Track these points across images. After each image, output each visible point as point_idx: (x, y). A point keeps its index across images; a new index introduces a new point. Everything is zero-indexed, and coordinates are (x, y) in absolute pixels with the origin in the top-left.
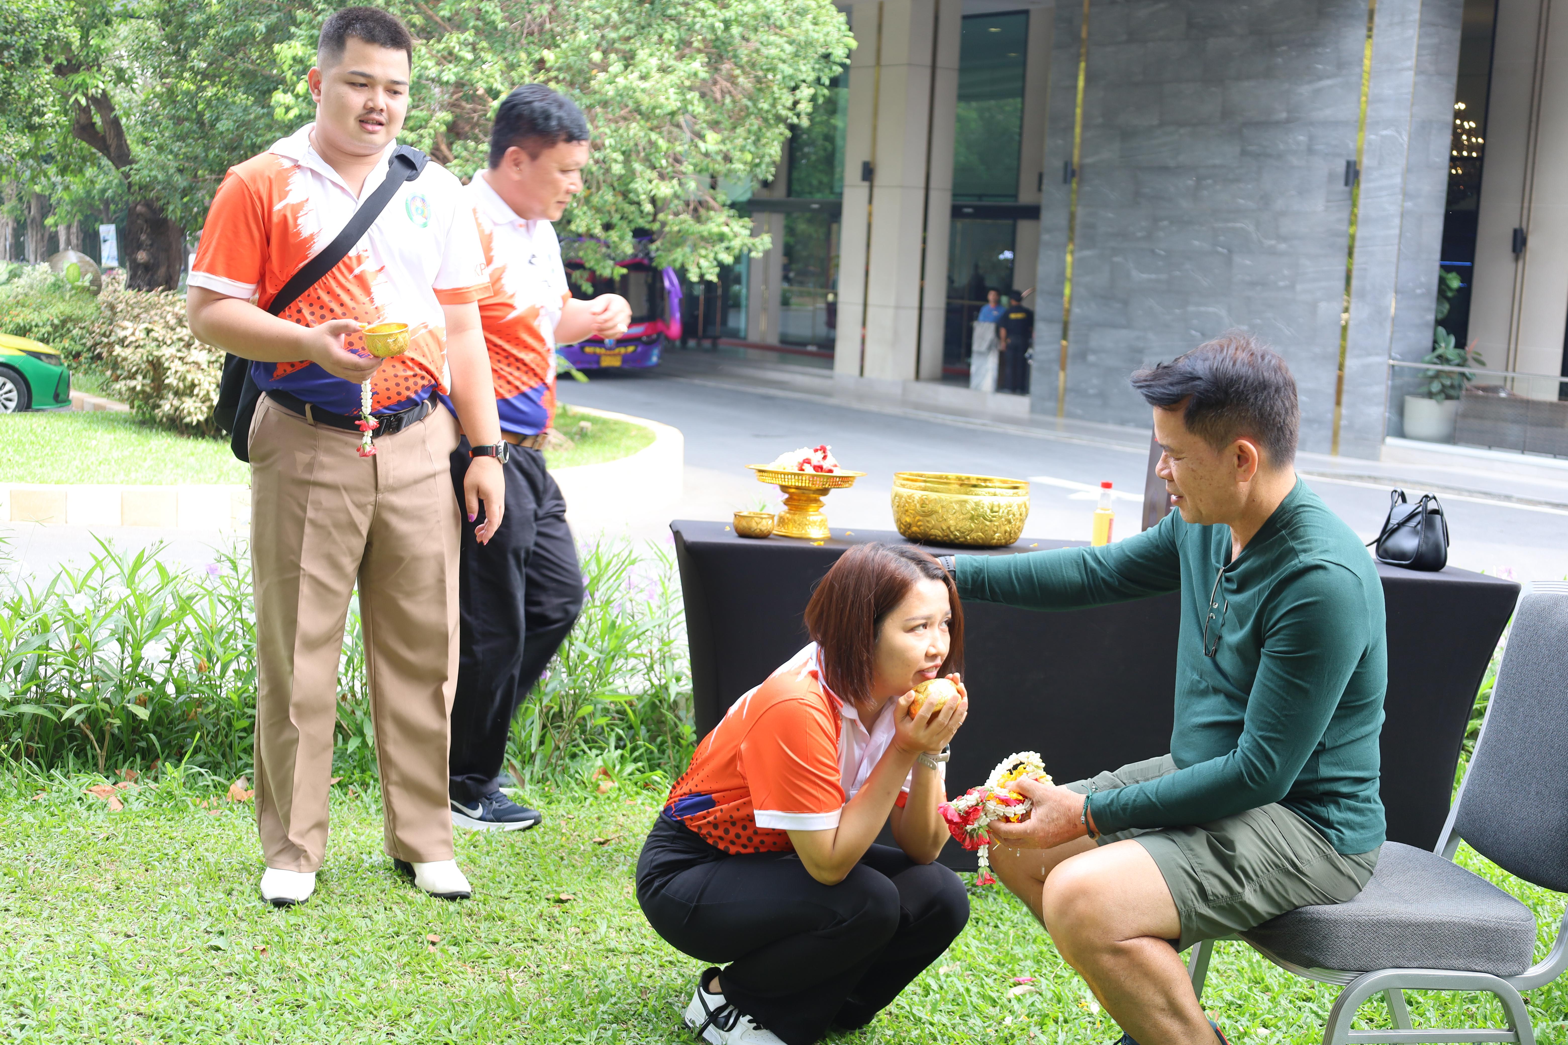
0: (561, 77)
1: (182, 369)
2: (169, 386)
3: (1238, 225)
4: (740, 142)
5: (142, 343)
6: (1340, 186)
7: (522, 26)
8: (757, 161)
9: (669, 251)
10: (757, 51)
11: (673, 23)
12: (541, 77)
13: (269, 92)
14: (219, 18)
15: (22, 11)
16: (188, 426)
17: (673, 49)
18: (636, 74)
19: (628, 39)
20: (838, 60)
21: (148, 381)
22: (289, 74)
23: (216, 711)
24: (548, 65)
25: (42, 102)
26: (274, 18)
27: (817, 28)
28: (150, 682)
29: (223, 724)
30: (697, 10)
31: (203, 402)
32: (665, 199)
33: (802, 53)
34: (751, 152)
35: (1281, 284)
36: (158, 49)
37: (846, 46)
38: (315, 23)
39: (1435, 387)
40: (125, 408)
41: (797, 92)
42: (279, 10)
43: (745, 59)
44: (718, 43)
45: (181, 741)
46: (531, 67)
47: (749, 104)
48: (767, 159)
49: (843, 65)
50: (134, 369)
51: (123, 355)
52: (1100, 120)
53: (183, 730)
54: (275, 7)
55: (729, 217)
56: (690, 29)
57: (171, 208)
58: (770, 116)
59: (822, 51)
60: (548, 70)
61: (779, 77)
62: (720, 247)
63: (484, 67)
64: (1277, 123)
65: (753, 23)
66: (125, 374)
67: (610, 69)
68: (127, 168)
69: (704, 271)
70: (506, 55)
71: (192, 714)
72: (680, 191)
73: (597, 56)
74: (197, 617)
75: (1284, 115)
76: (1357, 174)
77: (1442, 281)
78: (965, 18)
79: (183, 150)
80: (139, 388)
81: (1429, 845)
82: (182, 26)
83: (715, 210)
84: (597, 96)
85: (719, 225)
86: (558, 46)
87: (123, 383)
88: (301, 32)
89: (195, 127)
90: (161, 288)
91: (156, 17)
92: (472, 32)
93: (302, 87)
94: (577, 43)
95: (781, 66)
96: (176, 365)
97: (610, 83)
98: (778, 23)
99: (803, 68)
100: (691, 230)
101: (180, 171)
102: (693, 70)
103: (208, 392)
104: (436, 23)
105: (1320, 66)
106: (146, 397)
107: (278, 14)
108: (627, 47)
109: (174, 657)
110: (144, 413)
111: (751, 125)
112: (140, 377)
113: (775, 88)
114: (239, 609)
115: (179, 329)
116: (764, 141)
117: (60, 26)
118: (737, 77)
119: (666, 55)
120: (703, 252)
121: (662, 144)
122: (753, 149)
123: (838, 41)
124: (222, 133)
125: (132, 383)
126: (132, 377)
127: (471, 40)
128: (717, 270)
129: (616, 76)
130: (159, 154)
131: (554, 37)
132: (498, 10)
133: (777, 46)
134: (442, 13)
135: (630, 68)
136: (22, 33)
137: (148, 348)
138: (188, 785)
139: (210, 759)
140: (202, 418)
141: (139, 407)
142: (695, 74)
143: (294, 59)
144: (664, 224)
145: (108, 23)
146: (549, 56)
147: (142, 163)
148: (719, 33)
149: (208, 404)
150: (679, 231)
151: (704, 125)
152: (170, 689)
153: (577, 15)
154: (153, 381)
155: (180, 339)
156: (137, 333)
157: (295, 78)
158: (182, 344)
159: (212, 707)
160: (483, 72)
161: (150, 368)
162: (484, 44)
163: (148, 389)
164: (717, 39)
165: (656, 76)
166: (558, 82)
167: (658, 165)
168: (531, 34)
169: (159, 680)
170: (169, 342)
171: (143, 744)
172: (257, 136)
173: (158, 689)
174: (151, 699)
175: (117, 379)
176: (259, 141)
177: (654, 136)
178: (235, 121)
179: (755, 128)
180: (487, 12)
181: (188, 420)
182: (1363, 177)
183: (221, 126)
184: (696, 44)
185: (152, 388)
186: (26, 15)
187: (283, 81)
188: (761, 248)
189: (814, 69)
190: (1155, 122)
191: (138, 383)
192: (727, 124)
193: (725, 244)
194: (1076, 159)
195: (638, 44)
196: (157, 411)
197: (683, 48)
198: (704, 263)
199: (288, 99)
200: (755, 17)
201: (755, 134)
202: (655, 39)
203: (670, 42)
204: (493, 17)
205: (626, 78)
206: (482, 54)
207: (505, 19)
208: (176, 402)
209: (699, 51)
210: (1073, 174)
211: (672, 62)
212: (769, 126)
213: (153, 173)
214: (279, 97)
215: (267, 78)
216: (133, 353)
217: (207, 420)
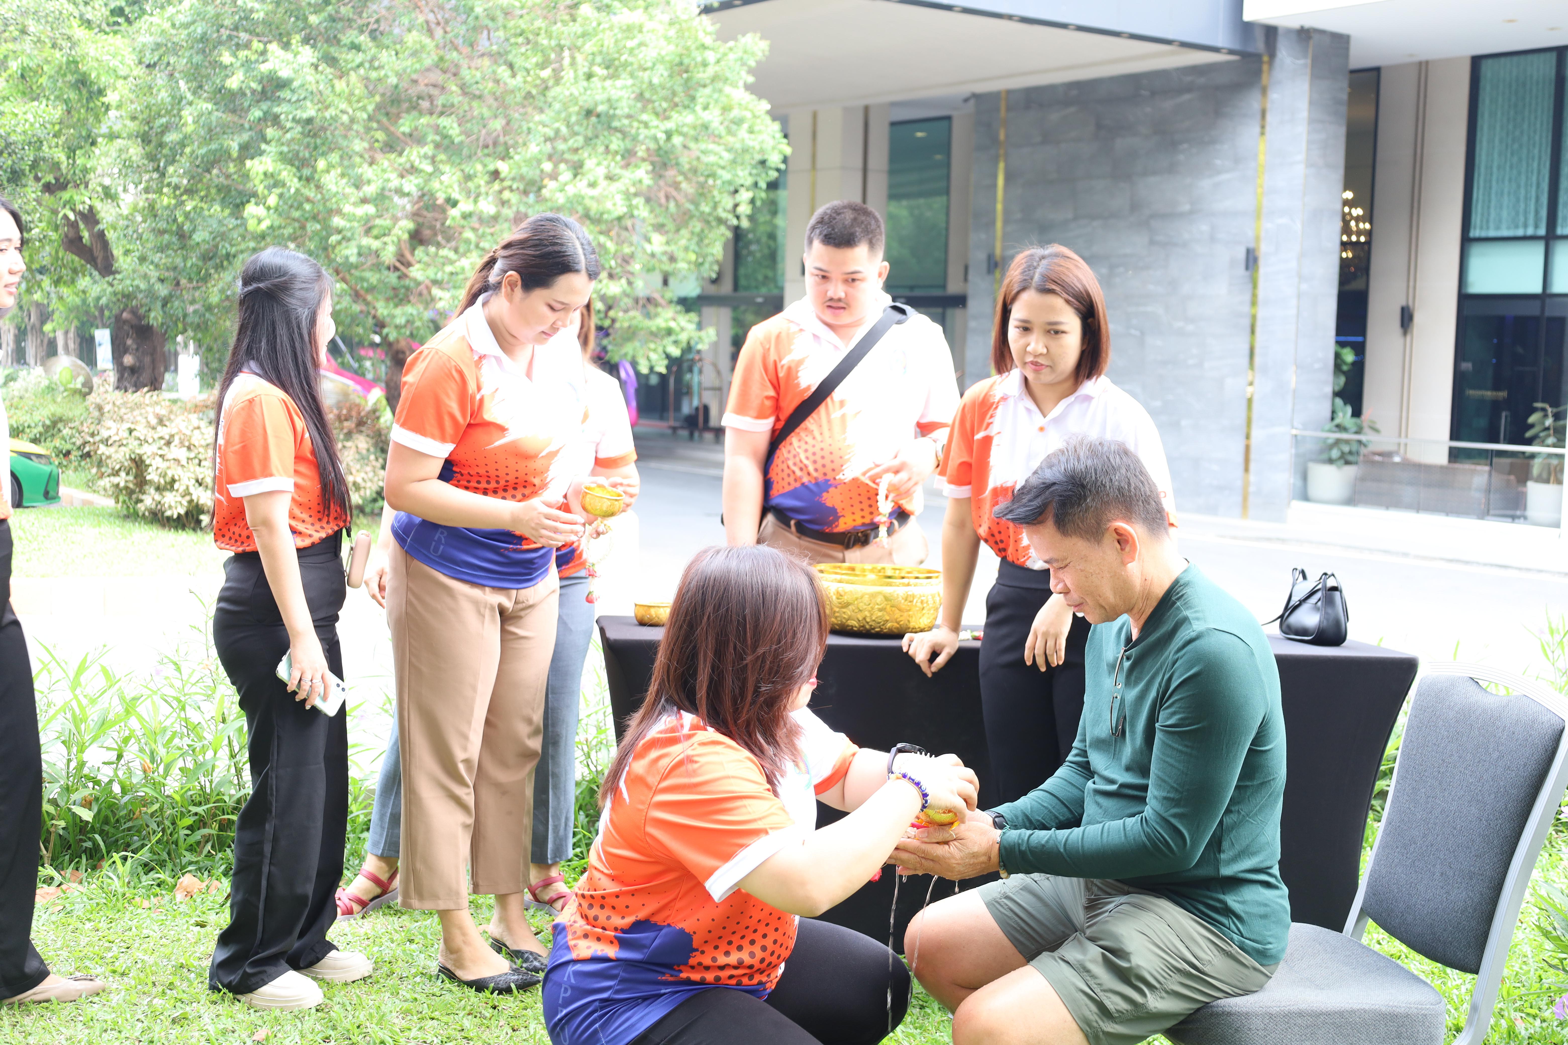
0: (515, 186)
1: (163, 465)
2: (151, 482)
3: (1150, 309)
4: (683, 242)
5: (125, 442)
6: (1241, 270)
7: (478, 140)
8: (700, 260)
9: (621, 345)
10: (698, 159)
11: (619, 135)
12: (496, 186)
13: (243, 204)
14: (194, 137)
15: (9, 134)
16: (169, 519)
17: (618, 158)
18: (585, 182)
19: (576, 150)
20: (773, 165)
21: (131, 478)
22: (260, 189)
23: (161, 809)
24: (502, 176)
25: (29, 218)
26: (246, 137)
27: (752, 136)
28: (97, 782)
29: (167, 823)
30: (640, 122)
31: (183, 497)
32: (614, 298)
33: (739, 160)
34: (694, 252)
35: (1191, 362)
36: (138, 166)
37: (781, 152)
38: (284, 140)
39: (1335, 453)
40: (110, 503)
41: (737, 196)
42: (250, 129)
43: (687, 167)
44: (661, 153)
45: (128, 839)
46: (486, 178)
47: (691, 207)
48: (710, 259)
49: (778, 170)
50: (117, 467)
51: (107, 453)
52: (1019, 216)
53: (129, 829)
54: (247, 126)
55: (677, 312)
56: (635, 139)
57: (152, 315)
58: (711, 219)
59: (758, 157)
60: (502, 180)
61: (719, 182)
62: (668, 341)
63: (443, 178)
64: (1182, 215)
65: (692, 133)
66: (109, 471)
67: (560, 178)
68: (110, 278)
69: (654, 363)
70: (463, 167)
71: (137, 813)
72: (628, 290)
73: (548, 166)
74: (140, 718)
75: (1186, 207)
76: (1256, 260)
77: (1337, 356)
78: (893, 124)
79: (163, 261)
80: (122, 484)
81: (1338, 927)
82: (161, 145)
83: (663, 307)
84: (549, 204)
85: (666, 321)
86: (511, 158)
87: (108, 479)
88: (271, 149)
89: (174, 239)
90: (146, 389)
91: (137, 137)
92: (431, 146)
93: (272, 200)
94: (528, 156)
95: (720, 172)
96: (157, 462)
97: (561, 191)
98: (716, 132)
99: (740, 173)
100: (641, 325)
101: (162, 281)
102: (637, 178)
103: (188, 487)
104: (398, 138)
105: (1218, 162)
106: (130, 493)
107: (250, 133)
108: (576, 158)
109: (120, 757)
110: (128, 507)
111: (694, 227)
112: (123, 474)
113: (716, 193)
114: (183, 709)
115: (159, 428)
116: (706, 241)
117: (45, 147)
118: (680, 183)
119: (613, 164)
120: (652, 346)
121: (611, 246)
122: (697, 249)
123: (774, 148)
124: (198, 244)
125: (116, 480)
126: (116, 473)
127: (430, 153)
128: (666, 362)
129: (565, 185)
130: (141, 264)
131: (507, 149)
132: (455, 125)
133: (716, 154)
134: (402, 129)
135: (579, 177)
136: (10, 155)
137: (130, 447)
138: (132, 884)
139: (155, 857)
140: (182, 512)
141: (124, 502)
142: (640, 181)
143: (265, 174)
144: (613, 321)
145: (93, 143)
146: (503, 167)
147: (124, 273)
148: (661, 143)
149: (188, 498)
150: (629, 327)
151: (650, 228)
152: (117, 789)
153: (529, 129)
154: (135, 478)
155: (161, 438)
156: (120, 432)
157: (266, 192)
158: (163, 442)
159: (156, 806)
160: (441, 183)
161: (133, 465)
162: (442, 157)
163: (131, 486)
164: (660, 148)
165: (603, 183)
166: (512, 190)
167: (607, 266)
168: (487, 147)
169: (106, 780)
170: (150, 441)
171: (89, 844)
172: (232, 245)
173: (104, 789)
174: (97, 799)
175: (102, 476)
176: (233, 250)
177: (602, 239)
178: (211, 233)
179: (697, 229)
180: (445, 127)
181: (168, 513)
182: (1261, 262)
183: (198, 237)
184: (640, 154)
185: (136, 484)
186: (13, 138)
187: (255, 195)
188: (706, 340)
189: (750, 174)
190: (1070, 216)
191: (122, 479)
192: (671, 226)
193: (673, 338)
194: (998, 252)
195: (586, 155)
196: (139, 505)
197: (628, 157)
198: (654, 356)
199: (261, 211)
200: (694, 127)
201: (699, 235)
202: (601, 149)
203: (616, 152)
204: (451, 132)
205: (575, 186)
206: (441, 166)
207: (461, 133)
208: (157, 497)
209: (644, 160)
210: (996, 265)
211: (617, 171)
212: (711, 228)
213: (136, 283)
214: (251, 210)
215: (240, 193)
216: (116, 452)
217: (187, 513)
